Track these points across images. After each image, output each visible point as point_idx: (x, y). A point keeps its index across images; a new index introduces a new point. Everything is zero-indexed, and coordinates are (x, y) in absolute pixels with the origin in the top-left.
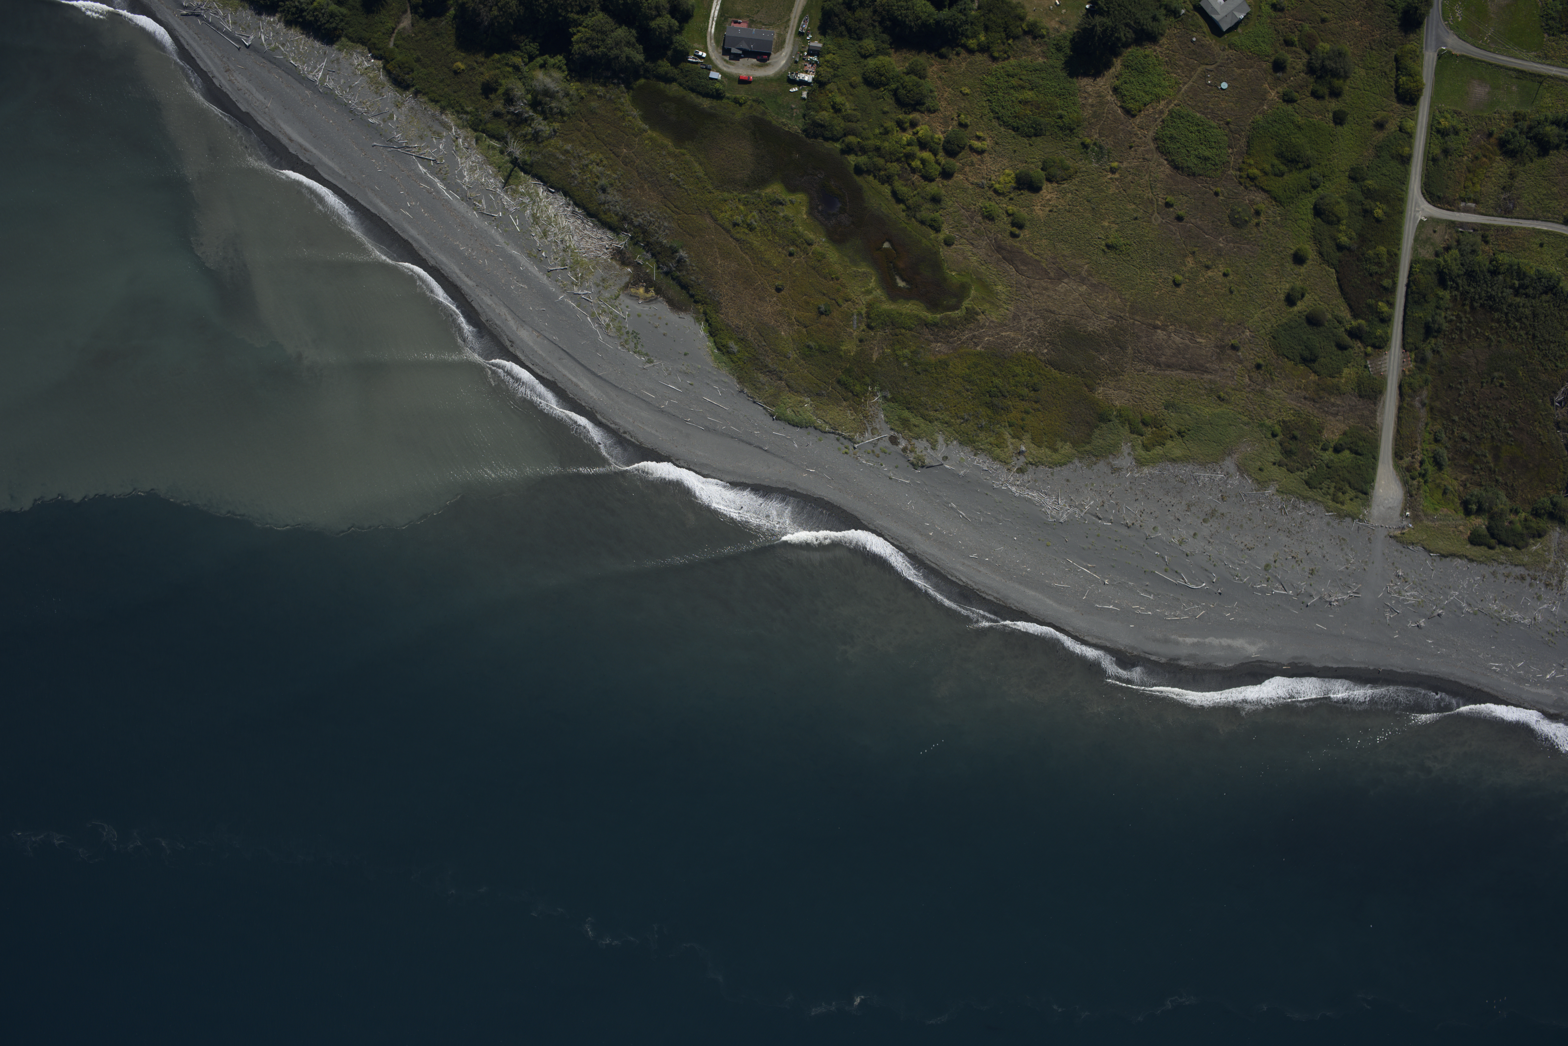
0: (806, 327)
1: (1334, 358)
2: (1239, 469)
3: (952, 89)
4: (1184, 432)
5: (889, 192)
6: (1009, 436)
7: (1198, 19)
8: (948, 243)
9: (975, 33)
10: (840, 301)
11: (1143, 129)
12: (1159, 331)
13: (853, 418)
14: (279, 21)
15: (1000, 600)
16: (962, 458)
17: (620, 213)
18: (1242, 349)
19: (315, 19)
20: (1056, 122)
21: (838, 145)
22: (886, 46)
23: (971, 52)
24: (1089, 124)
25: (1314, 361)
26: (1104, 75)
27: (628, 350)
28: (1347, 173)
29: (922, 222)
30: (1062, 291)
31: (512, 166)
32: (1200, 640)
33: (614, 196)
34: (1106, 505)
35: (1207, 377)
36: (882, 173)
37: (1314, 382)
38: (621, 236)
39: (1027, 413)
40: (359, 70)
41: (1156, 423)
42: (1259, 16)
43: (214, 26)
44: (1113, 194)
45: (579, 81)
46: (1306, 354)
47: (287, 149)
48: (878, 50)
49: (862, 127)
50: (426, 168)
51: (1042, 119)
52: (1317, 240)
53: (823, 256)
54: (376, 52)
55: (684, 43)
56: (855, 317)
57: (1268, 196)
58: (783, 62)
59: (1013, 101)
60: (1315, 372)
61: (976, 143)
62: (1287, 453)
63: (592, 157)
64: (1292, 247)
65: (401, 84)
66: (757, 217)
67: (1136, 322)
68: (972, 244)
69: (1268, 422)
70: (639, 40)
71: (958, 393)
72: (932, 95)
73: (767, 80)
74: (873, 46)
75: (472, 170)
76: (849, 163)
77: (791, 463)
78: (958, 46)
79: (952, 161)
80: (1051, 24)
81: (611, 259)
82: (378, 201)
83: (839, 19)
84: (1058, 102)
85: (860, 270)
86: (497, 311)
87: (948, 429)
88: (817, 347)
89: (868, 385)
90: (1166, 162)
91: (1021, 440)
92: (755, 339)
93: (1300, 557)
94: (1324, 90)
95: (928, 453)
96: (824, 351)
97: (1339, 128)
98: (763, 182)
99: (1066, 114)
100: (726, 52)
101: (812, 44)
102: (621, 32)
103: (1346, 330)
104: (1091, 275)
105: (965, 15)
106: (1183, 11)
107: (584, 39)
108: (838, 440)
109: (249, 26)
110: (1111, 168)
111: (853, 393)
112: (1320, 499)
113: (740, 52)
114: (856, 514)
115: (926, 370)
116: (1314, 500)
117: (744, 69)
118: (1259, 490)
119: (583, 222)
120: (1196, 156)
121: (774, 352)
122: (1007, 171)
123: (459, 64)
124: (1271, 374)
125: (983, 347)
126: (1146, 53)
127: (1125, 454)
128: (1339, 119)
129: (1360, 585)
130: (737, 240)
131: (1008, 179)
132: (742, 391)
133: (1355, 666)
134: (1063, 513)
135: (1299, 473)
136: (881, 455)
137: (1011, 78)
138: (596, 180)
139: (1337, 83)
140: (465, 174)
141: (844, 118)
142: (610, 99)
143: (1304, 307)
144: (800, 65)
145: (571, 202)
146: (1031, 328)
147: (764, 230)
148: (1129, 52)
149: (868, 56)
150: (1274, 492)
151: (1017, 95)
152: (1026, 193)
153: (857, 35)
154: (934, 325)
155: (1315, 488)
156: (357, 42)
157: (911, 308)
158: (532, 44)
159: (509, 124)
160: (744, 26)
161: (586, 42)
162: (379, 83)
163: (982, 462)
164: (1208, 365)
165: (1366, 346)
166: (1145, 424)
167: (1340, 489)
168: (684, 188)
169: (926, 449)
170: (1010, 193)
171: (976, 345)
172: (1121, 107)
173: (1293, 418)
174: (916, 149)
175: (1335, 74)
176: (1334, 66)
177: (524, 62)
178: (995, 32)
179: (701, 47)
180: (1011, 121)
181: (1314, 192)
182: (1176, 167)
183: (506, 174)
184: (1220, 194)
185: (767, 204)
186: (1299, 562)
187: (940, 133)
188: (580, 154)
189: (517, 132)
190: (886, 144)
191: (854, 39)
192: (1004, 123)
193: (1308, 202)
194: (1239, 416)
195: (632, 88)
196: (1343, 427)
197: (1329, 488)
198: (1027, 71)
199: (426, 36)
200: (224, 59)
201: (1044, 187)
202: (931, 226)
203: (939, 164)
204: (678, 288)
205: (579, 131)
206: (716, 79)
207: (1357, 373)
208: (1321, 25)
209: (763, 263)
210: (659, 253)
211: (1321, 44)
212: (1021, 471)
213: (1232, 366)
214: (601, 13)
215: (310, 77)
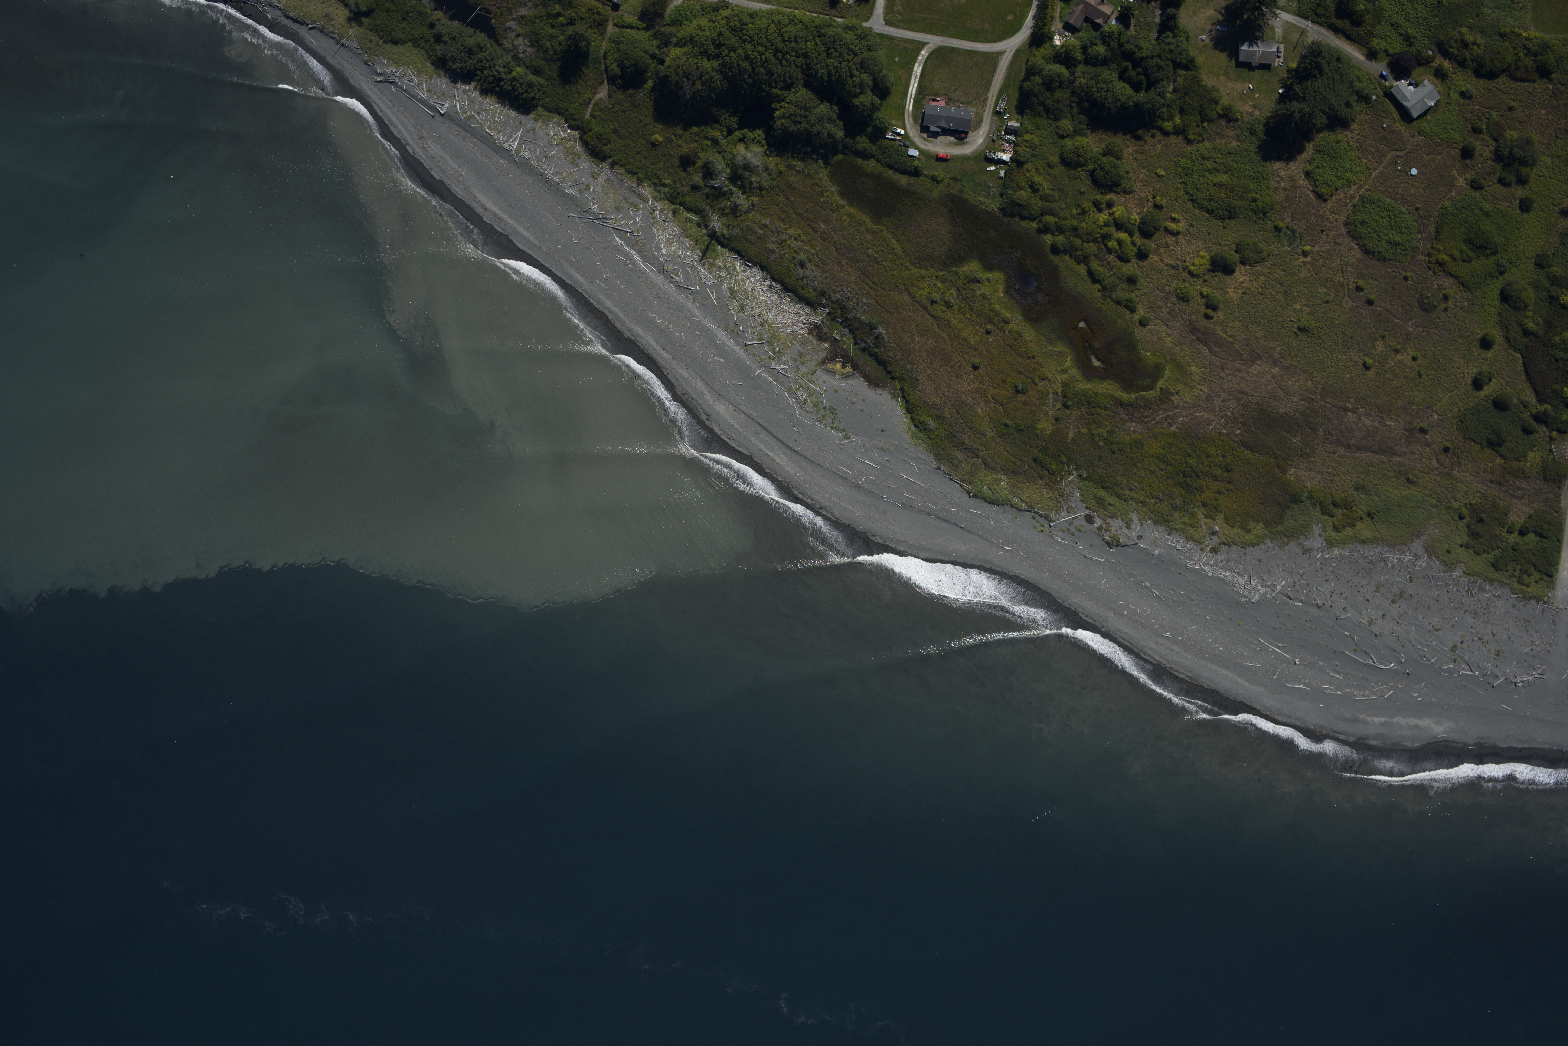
0: (1002, 405)
1: (1520, 442)
2: (1427, 551)
3: (1147, 170)
4: (1374, 514)
5: (1085, 272)
6: (1203, 516)
7: (1388, 105)
8: (1143, 323)
9: (1171, 116)
10: (1037, 380)
11: (1334, 213)
12: (1350, 414)
13: (1048, 496)
14: (475, 90)
15: (1192, 679)
16: (1156, 538)
17: (818, 289)
18: (1430, 432)
19: (513, 88)
20: (1250, 206)
21: (1034, 225)
22: (1083, 126)
23: (1166, 134)
24: (1282, 208)
25: (1500, 445)
26: (1296, 159)
27: (825, 426)
28: (1533, 260)
29: (1118, 303)
30: (1255, 372)
31: (709, 239)
32: (1388, 720)
33: (813, 271)
34: (1297, 585)
35: (1396, 459)
36: (1079, 253)
37: (1500, 466)
38: (818, 311)
39: (1220, 493)
40: (555, 140)
41: (1346, 505)
42: (1448, 103)
43: (408, 94)
44: (1305, 277)
45: (778, 155)
46: (1493, 438)
47: (481, 218)
48: (1075, 131)
49: (1059, 207)
50: (622, 240)
51: (1236, 202)
52: (1504, 326)
53: (1020, 335)
54: (573, 123)
55: (884, 120)
56: (1051, 395)
57: (1455, 281)
58: (981, 141)
59: (1208, 184)
60: (1501, 456)
61: (1171, 224)
62: (1474, 535)
63: (791, 231)
64: (1479, 332)
65: (597, 155)
66: (955, 294)
67: (1327, 405)
68: (1167, 325)
69: (1455, 505)
70: (840, 117)
71: (1153, 472)
72: (1128, 176)
73: (964, 158)
74: (1070, 127)
75: (669, 243)
76: (1046, 242)
77: (987, 540)
78: (1153, 128)
79: (1147, 242)
80: (1244, 108)
81: (809, 334)
82: (573, 272)
83: (1038, 99)
84: (1252, 186)
85: (1056, 349)
86: (694, 385)
87: (1143, 508)
88: (1014, 425)
89: (1063, 464)
90: (1356, 247)
91: (1214, 520)
92: (952, 417)
93: (1486, 638)
94: (1511, 178)
95: (1124, 532)
96: (1021, 430)
97: (1525, 215)
98: (958, 259)
99: (1260, 197)
100: (924, 129)
101: (1010, 124)
102: (824, 109)
103: (1532, 414)
104: (1283, 357)
105: (1164, 98)
106: (1374, 98)
107: (787, 115)
108: (1034, 518)
109: (443, 94)
110: (1303, 252)
111: (1049, 471)
112: (1506, 581)
113: (939, 130)
114: (1051, 591)
115: (1121, 450)
116: (1500, 582)
117: (942, 146)
118: (1446, 572)
119: (780, 297)
120: (1387, 241)
121: (971, 429)
122: (1202, 253)
123: (657, 136)
124: (1458, 457)
125: (1177, 428)
126: (1339, 138)
127: (1316, 535)
128: (1525, 206)
129: (1544, 667)
130: (934, 317)
131: (1203, 261)
132: (939, 468)
133: (1539, 746)
134: (1255, 593)
135: (1485, 555)
136: (1077, 533)
137: (1206, 161)
138: (795, 255)
139: (1525, 171)
140: (662, 246)
141: (1041, 198)
142: (809, 174)
143: (1490, 391)
144: (997, 144)
145: (769, 277)
146: (1224, 409)
147: (961, 308)
148: (1321, 137)
149: (1066, 137)
150: (1461, 574)
151: (1211, 178)
152: (1220, 274)
153: (1055, 115)
154: (1129, 405)
155: (1501, 570)
156: (554, 112)
157: (1107, 388)
158: (731, 118)
159: (707, 196)
160: (942, 104)
161: (789, 117)
162: (575, 154)
163: (1177, 542)
164: (1397, 448)
165: (1551, 431)
166: (1335, 505)
167: (1525, 571)
168: (882, 265)
169: (1121, 528)
170: (1204, 274)
171: (1170, 425)
172: (1313, 191)
173: (1479, 501)
174: (1113, 229)
175: (1523, 162)
176: (1523, 154)
177: (723, 136)
178: (1191, 115)
179: (899, 124)
180: (1206, 203)
181: (1501, 278)
182: (1367, 252)
183: (703, 247)
184: (1410, 279)
185: (964, 282)
186: (1485, 643)
187: (1135, 214)
188: (779, 229)
189: (715, 205)
190: (1083, 225)
191: (1052, 119)
192: (1198, 205)
193: (1494, 288)
194: (1427, 498)
195: (829, 164)
196: (1529, 510)
197: (1514, 571)
198: (1221, 154)
199: (624, 108)
200: (418, 127)
201: (1237, 269)
202: (1126, 307)
203: (1135, 245)
204: (875, 364)
205: (777, 205)
206: (915, 157)
207: (1542, 457)
208: (1508, 113)
209: (961, 341)
210: (857, 329)
211: (1509, 132)
212: (1214, 550)
213: (1420, 449)
214: (803, 88)
215: (506, 146)
